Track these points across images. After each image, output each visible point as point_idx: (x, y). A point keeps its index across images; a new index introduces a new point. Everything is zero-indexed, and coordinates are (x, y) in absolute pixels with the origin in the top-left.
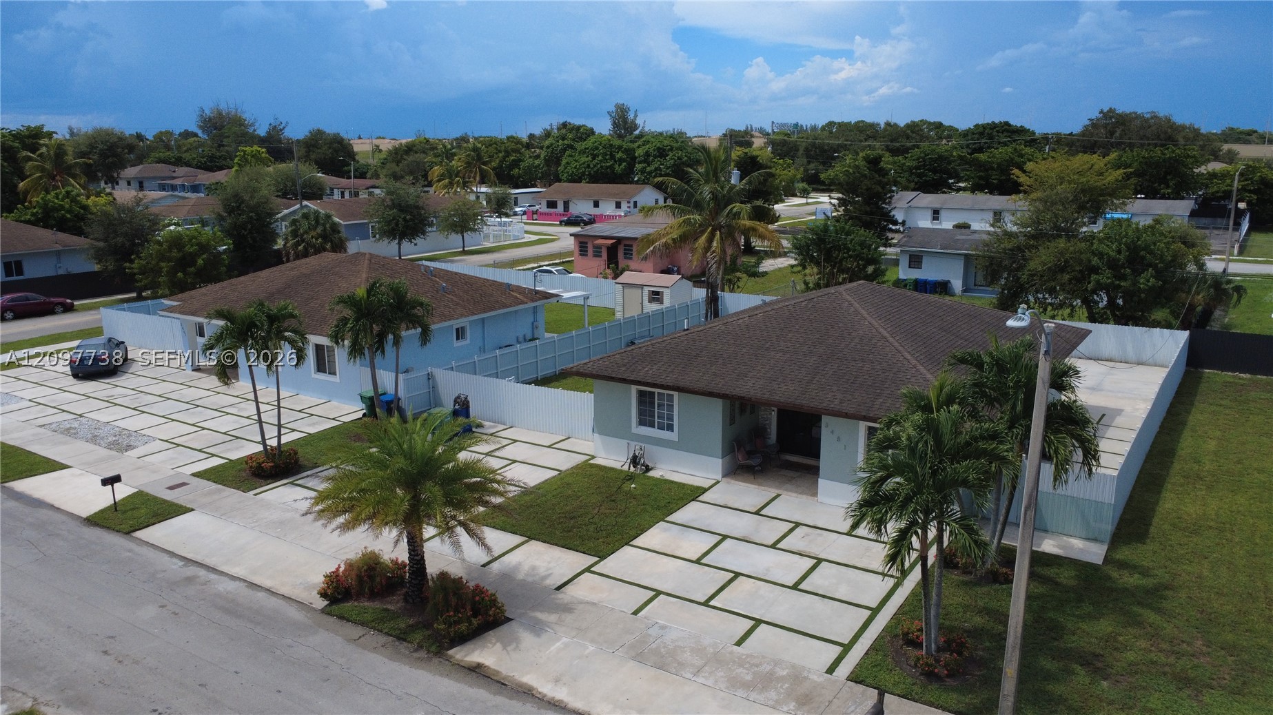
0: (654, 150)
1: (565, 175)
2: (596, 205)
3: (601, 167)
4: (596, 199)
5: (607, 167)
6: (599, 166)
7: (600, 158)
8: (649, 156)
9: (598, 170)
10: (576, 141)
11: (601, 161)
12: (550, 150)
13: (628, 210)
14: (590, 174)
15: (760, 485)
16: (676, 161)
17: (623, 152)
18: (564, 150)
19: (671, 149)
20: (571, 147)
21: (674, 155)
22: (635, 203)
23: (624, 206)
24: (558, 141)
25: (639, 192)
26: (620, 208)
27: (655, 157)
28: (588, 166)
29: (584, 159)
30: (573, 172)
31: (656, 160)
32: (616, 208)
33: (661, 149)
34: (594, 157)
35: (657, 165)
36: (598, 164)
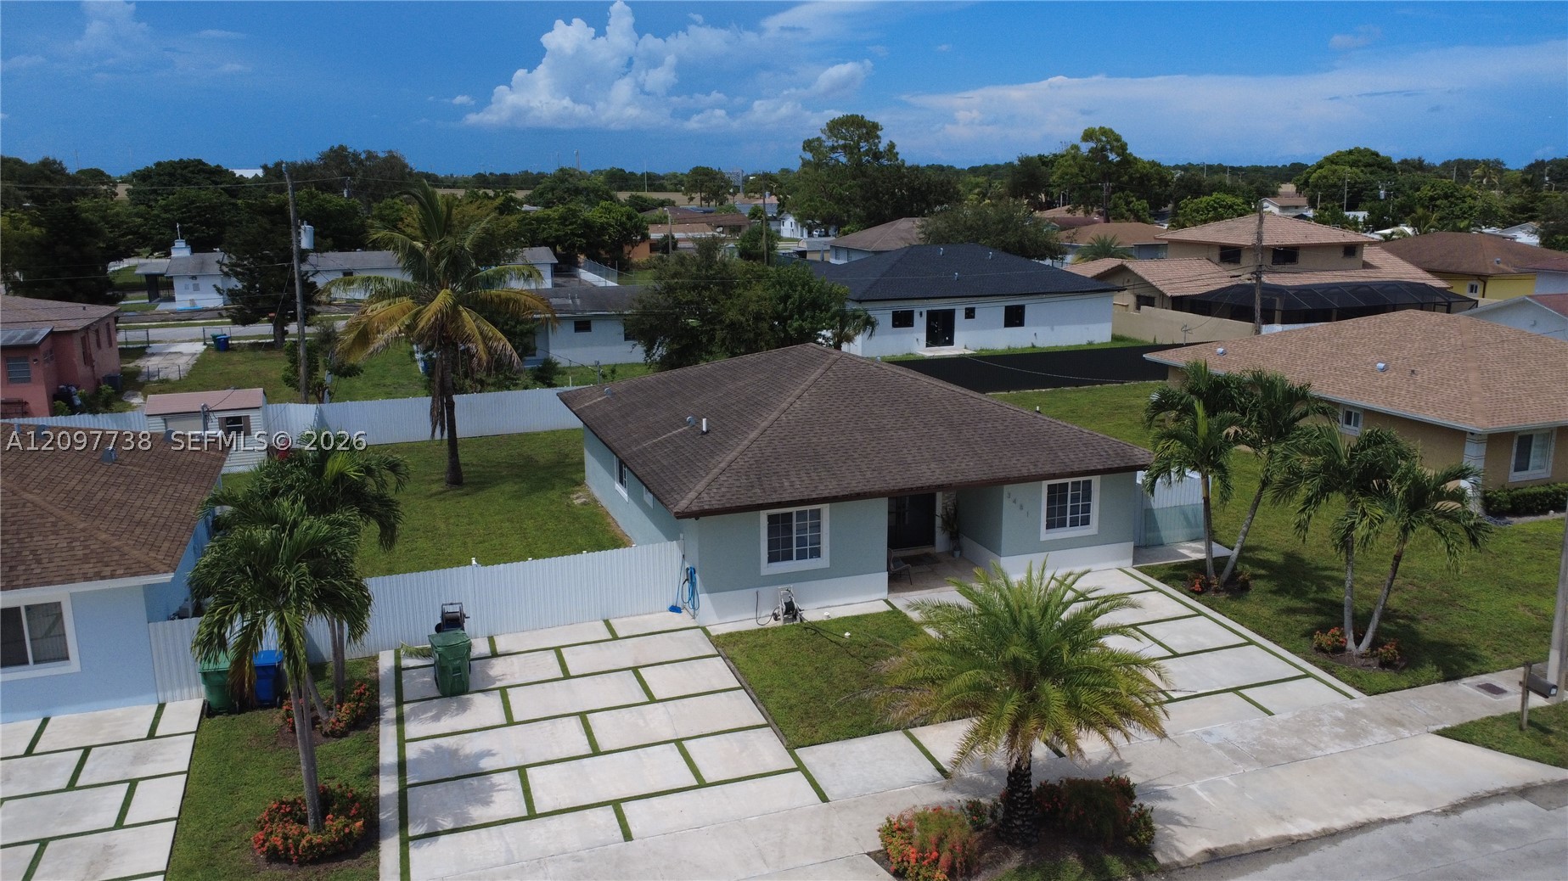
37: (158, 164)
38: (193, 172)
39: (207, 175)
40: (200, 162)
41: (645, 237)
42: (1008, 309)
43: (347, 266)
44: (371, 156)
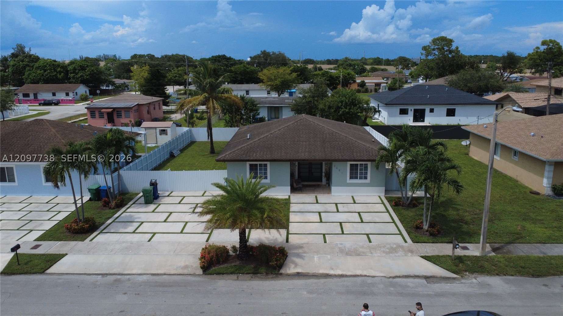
0: (78, 67)
1: (29, 80)
2: (54, 94)
3: (50, 75)
4: (54, 92)
5: (53, 76)
6: (49, 75)
7: (49, 71)
8: (76, 70)
9: (48, 77)
10: (31, 63)
11: (49, 73)
12: (15, 67)
13: (74, 96)
14: (44, 79)
15: (307, 194)
16: (91, 72)
17: (61, 68)
18: (24, 67)
19: (87, 66)
20: (28, 66)
21: (90, 69)
22: (76, 93)
23: (71, 94)
24: (19, 63)
25: (78, 87)
26: (69, 96)
27: (79, 70)
28: (43, 75)
29: (39, 72)
30: (34, 78)
31: (80, 72)
32: (66, 96)
33: (82, 66)
34: (45, 71)
35: (81, 74)
36: (48, 74)
37: (213, 57)
38: (222, 59)
39: (226, 60)
40: (224, 55)
41: (355, 82)
42: (448, 110)
43: (247, 89)
44: (274, 53)
